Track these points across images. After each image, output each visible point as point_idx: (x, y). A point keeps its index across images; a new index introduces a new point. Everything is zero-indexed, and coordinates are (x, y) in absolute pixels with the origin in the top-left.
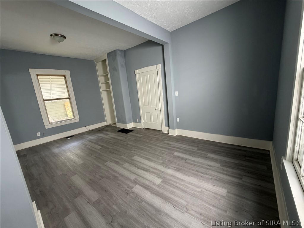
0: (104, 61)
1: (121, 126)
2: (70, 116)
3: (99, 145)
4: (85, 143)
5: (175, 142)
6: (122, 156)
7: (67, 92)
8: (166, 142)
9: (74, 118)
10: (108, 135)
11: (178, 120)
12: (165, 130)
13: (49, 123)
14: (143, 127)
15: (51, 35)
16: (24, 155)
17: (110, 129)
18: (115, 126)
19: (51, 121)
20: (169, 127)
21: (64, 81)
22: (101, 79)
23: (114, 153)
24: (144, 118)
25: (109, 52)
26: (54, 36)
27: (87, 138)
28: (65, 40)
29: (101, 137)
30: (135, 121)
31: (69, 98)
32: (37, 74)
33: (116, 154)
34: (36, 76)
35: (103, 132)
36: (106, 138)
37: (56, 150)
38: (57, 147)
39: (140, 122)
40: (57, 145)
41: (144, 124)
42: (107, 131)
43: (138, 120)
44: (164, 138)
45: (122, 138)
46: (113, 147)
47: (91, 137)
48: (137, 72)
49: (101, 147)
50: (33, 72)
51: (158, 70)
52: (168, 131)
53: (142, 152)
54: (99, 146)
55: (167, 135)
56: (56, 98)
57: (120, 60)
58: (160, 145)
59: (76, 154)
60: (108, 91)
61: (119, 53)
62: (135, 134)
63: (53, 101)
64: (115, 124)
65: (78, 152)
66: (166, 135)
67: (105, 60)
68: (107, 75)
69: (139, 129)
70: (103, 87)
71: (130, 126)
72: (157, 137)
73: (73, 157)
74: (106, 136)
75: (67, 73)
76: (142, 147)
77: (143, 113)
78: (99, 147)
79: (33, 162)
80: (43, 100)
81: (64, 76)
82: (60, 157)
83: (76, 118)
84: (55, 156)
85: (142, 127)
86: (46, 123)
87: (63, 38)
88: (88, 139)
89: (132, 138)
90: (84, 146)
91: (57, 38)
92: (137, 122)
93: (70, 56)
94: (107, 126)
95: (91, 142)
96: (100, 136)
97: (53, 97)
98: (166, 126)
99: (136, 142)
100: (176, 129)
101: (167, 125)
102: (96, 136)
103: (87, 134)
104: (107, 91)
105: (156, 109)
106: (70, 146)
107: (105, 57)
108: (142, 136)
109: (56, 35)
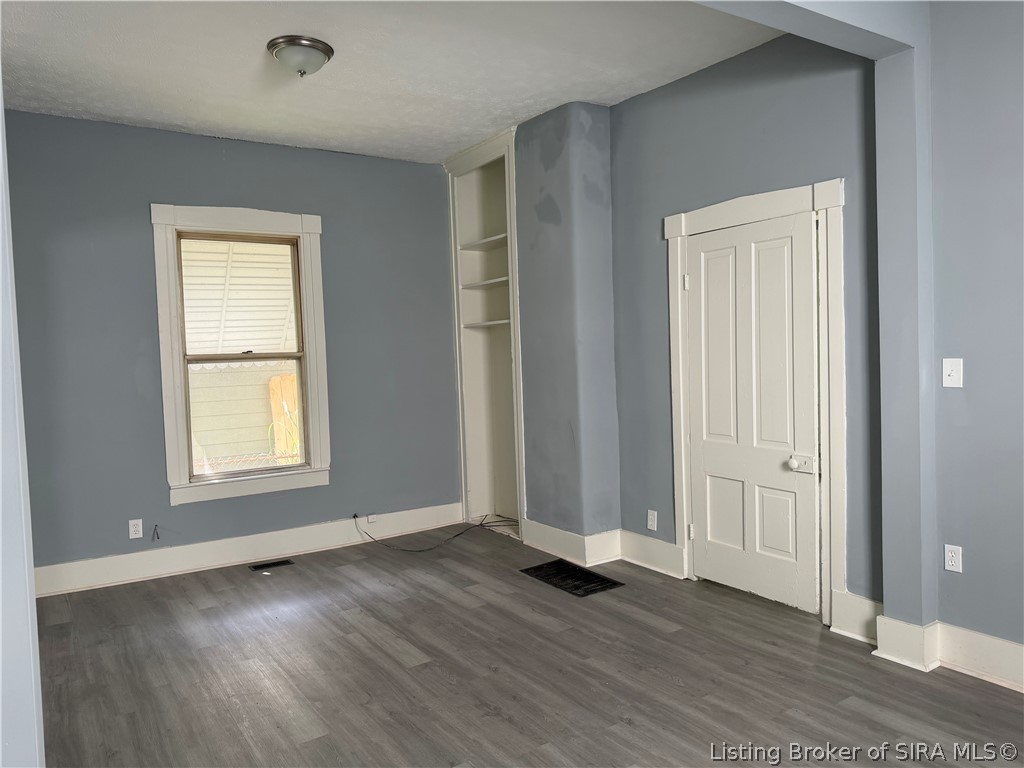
0: (494, 170)
1: (546, 540)
2: (287, 448)
3: (414, 644)
4: (343, 613)
5: (932, 724)
6: (548, 748)
7: (293, 325)
8: (853, 703)
9: (308, 462)
10: (471, 588)
11: (955, 558)
12: (849, 616)
13: (191, 476)
14: (685, 571)
15: (272, 45)
16: (61, 627)
17: (480, 550)
18: (513, 536)
19: (203, 467)
20: (876, 593)
21: (290, 266)
22: (468, 265)
23: (497, 712)
24: (697, 514)
25: (524, 116)
26: (283, 45)
27: (355, 587)
28: (329, 66)
29: (432, 591)
30: (633, 523)
31: (299, 357)
32: (181, 228)
33: (510, 720)
34: (172, 236)
35: (440, 561)
36: (455, 604)
37: (197, 630)
38: (208, 614)
39: (668, 532)
40: (207, 602)
41: (692, 554)
42: (463, 559)
43: (653, 521)
44: (835, 675)
45: (550, 623)
46: (496, 670)
47: (374, 584)
48: (680, 226)
49: (426, 659)
50: (166, 218)
51: (822, 214)
52: (871, 628)
53: (684, 745)
54: (414, 650)
55: (865, 659)
56: (239, 351)
57: (583, 159)
58: (809, 720)
59: (292, 676)
60: (496, 332)
61: (584, 118)
62: (635, 609)
63: (223, 365)
64: (514, 523)
65: (304, 661)
66: (852, 653)
67: (502, 159)
68: (504, 243)
69: (658, 581)
70: (470, 306)
71: (601, 550)
72: (784, 653)
73: (273, 691)
74: (456, 594)
75: (309, 227)
76: (681, 708)
77: (690, 477)
78: (415, 657)
79: (90, 674)
80: (185, 355)
81: (294, 243)
82: (214, 673)
83: (316, 464)
84: (193, 662)
85: (682, 571)
86: (176, 477)
87: (318, 56)
88: (359, 592)
89: (613, 634)
90: (335, 629)
91: (295, 56)
92: (649, 533)
93: (334, 145)
94: (465, 530)
95: (376, 617)
96: (423, 587)
97: (226, 344)
98: (852, 586)
99: (640, 668)
100: (932, 620)
101: (863, 580)
102: (401, 584)
103: (357, 563)
104: (488, 329)
105: (786, 466)
106: (266, 620)
107: (505, 145)
108: (679, 628)
109: (293, 40)
